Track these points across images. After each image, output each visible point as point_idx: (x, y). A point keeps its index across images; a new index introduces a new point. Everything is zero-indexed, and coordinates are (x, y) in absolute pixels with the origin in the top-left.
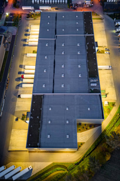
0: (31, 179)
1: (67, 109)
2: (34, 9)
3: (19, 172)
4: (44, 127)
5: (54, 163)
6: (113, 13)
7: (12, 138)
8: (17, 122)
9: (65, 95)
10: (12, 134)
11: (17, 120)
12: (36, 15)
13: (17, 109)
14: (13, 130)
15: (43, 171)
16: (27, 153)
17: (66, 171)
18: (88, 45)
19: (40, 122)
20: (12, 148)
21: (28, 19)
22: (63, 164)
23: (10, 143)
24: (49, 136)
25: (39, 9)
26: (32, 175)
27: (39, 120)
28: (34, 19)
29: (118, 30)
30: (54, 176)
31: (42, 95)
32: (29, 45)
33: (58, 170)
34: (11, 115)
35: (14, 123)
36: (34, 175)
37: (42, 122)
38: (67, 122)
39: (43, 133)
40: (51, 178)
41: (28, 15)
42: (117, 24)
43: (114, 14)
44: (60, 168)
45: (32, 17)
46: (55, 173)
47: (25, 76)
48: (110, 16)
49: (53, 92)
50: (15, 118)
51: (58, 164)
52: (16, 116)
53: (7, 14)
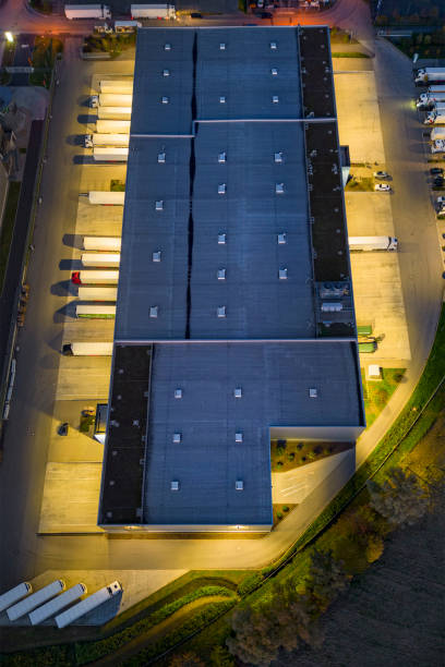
0: (117, 622)
1: (238, 395)
2: (109, 16)
3: (78, 601)
4: (157, 456)
5: (193, 573)
6: (408, 34)
7: (49, 492)
8: (65, 440)
9: (229, 345)
10: (48, 478)
11: (63, 430)
12: (118, 38)
13: (62, 396)
14: (50, 467)
15: (157, 599)
16: (103, 539)
17: (235, 597)
18: (314, 160)
19: (144, 438)
20: (54, 526)
21: (89, 56)
22: (225, 576)
23: (43, 508)
24: (175, 486)
26: (122, 609)
27: (141, 431)
28: (114, 57)
29: (425, 100)
30: (193, 611)
31: (148, 347)
32: (96, 158)
33: (207, 595)
34: (42, 416)
35: (52, 442)
36: (125, 612)
37: (150, 438)
38: (239, 438)
39: (154, 477)
40: (184, 618)
41: (88, 39)
42: (421, 76)
43: (415, 36)
44: (214, 588)
45: (103, 50)
46: (196, 604)
47: (85, 276)
48: (398, 43)
49: (188, 337)
50: (56, 424)
51: (207, 575)
52: (59, 419)
53: (10, 37)
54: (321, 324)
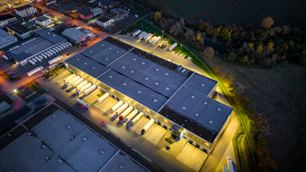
0: (239, 166)
1: (193, 97)
2: (44, 67)
4: (199, 121)
5: (233, 140)
6: (120, 32)
7: (186, 163)
8: (171, 149)
9: (178, 92)
10: (181, 160)
11: (168, 148)
12: (53, 70)
13: (156, 143)
15: (236, 152)
16: (211, 156)
17: (244, 135)
20: (198, 167)
21: (49, 79)
22: (238, 133)
23: (191, 167)
24: (211, 122)
25: (49, 65)
26: (236, 163)
28: (57, 75)
29: (141, 38)
30: (244, 145)
31: (164, 107)
32: (86, 94)
33: (241, 140)
35: (169, 153)
36: (237, 161)
38: (206, 103)
41: (44, 76)
42: (134, 35)
43: (122, 31)
45: (52, 75)
46: (242, 145)
47: (123, 115)
48: (121, 34)
49: (168, 98)
50: (164, 149)
51: (235, 137)
52: (162, 147)
53: (15, 91)
54: (186, 75)
